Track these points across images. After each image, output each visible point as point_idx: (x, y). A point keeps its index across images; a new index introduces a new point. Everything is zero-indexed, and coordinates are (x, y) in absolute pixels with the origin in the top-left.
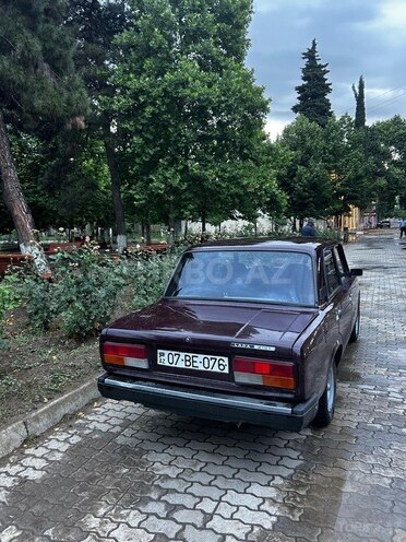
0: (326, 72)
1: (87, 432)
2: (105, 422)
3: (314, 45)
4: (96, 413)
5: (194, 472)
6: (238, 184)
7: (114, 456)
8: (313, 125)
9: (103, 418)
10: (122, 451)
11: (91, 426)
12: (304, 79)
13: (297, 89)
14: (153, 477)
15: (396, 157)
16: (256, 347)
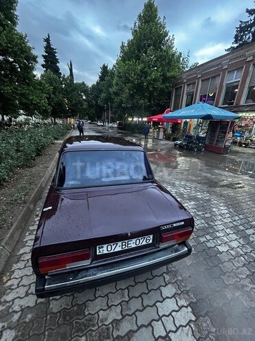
0: (56, 53)
1: (16, 317)
2: (27, 294)
3: (49, 37)
4: (10, 288)
5: (127, 302)
6: (26, 98)
7: (62, 330)
8: (55, 76)
9: (22, 291)
10: (64, 318)
11: (16, 308)
12: (46, 52)
13: (43, 56)
14: (108, 329)
15: (84, 98)
16: (174, 225)
